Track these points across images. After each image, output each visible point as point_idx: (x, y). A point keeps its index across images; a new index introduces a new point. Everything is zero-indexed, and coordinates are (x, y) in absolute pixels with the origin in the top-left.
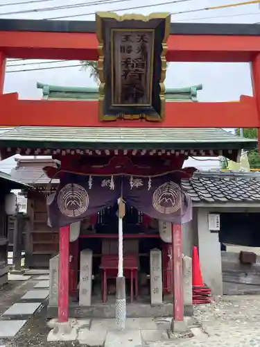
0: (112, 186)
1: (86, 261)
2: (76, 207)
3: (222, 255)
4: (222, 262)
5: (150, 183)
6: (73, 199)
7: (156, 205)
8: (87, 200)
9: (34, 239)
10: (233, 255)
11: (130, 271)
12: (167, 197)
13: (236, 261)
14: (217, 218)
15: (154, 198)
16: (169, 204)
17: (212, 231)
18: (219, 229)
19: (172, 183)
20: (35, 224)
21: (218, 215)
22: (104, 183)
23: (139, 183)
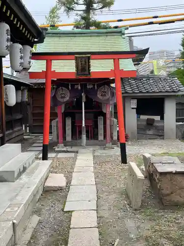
0: (79, 88)
1: (69, 122)
2: (64, 97)
3: (138, 120)
4: (137, 124)
5: (96, 86)
6: (63, 94)
7: (99, 96)
8: (69, 94)
9: (33, 116)
10: (143, 120)
11: (88, 126)
12: (104, 92)
13: (145, 123)
14: (135, 101)
15: (98, 93)
16: (105, 95)
17: (133, 108)
18: (136, 107)
19: (106, 86)
20: (33, 107)
21: (136, 100)
22: (76, 87)
23: (91, 86)
